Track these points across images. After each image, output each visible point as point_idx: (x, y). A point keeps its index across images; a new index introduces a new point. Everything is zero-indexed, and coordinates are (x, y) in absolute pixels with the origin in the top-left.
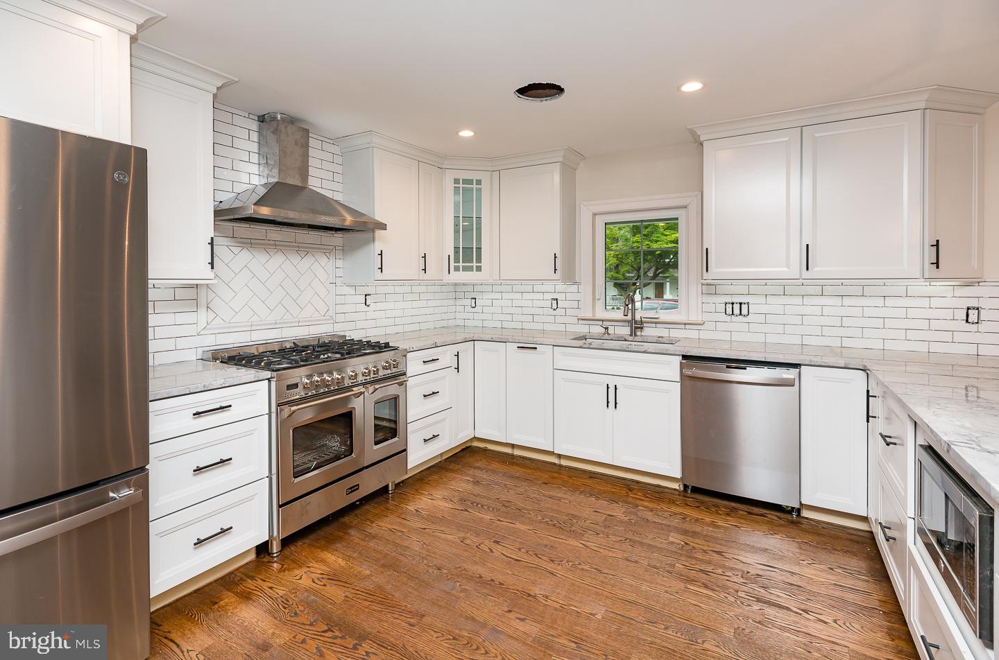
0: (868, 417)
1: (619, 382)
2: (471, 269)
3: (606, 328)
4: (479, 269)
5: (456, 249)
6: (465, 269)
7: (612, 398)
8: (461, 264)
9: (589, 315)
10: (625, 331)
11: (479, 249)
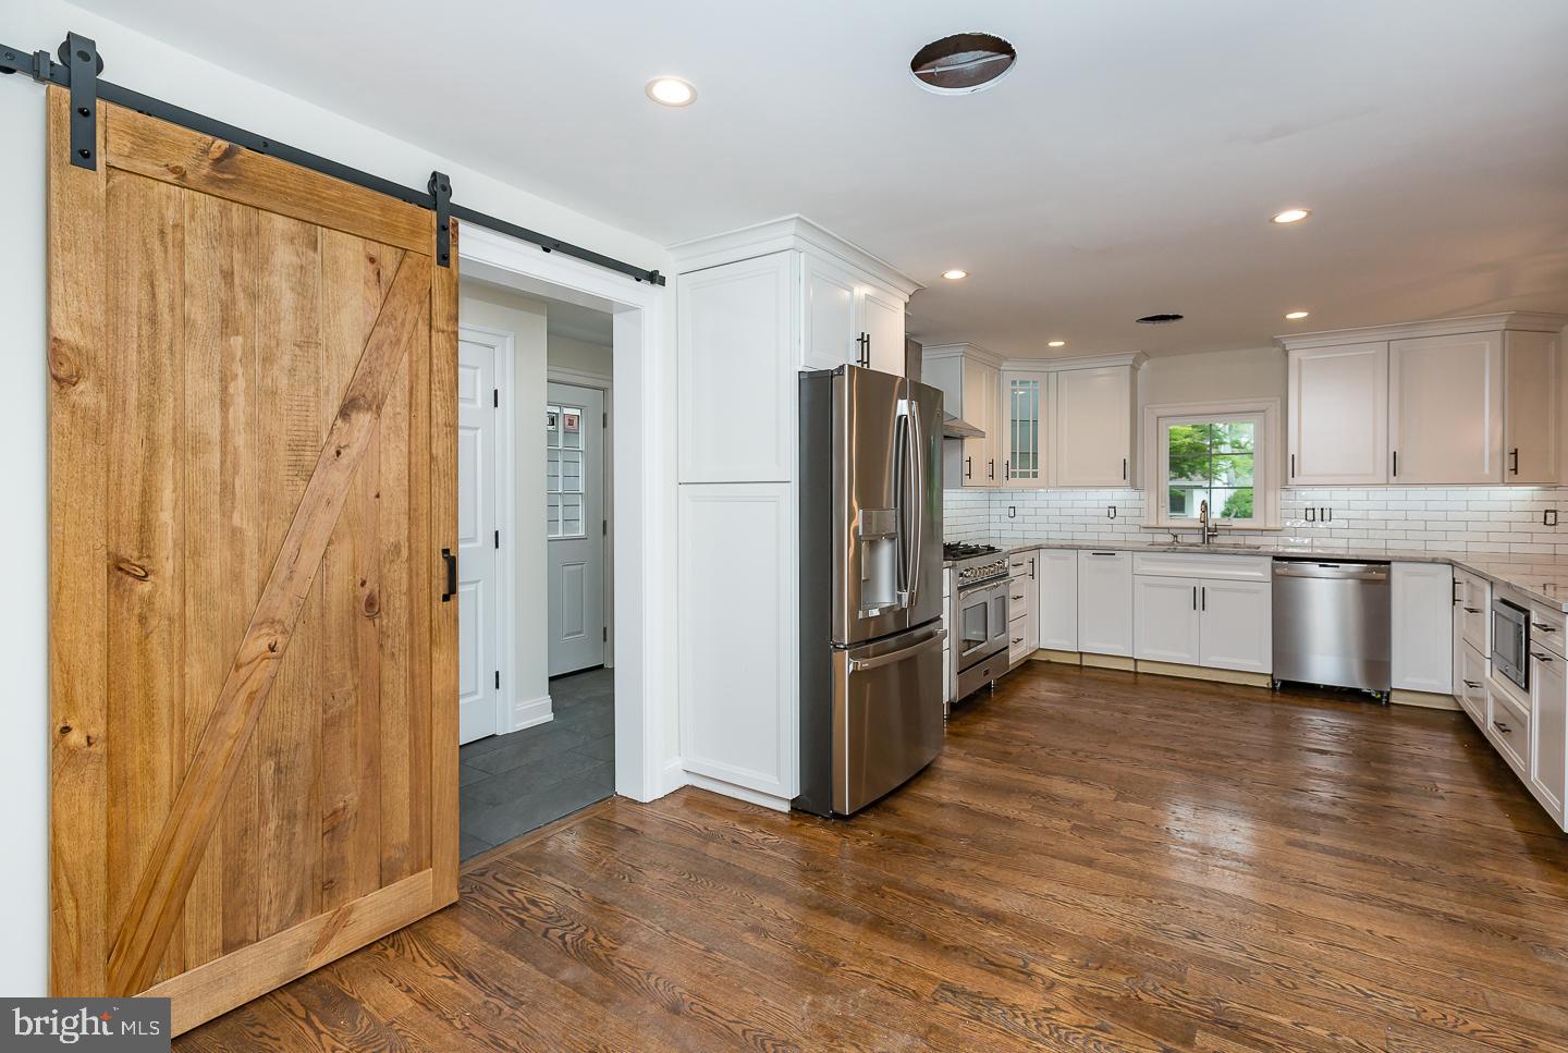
0: (1454, 600)
1: (1204, 583)
2: (1026, 475)
3: (1176, 536)
4: (1035, 475)
5: (1014, 454)
6: (1023, 475)
7: (1199, 599)
8: (1018, 470)
9: (1154, 524)
10: (1197, 539)
11: (1035, 454)
